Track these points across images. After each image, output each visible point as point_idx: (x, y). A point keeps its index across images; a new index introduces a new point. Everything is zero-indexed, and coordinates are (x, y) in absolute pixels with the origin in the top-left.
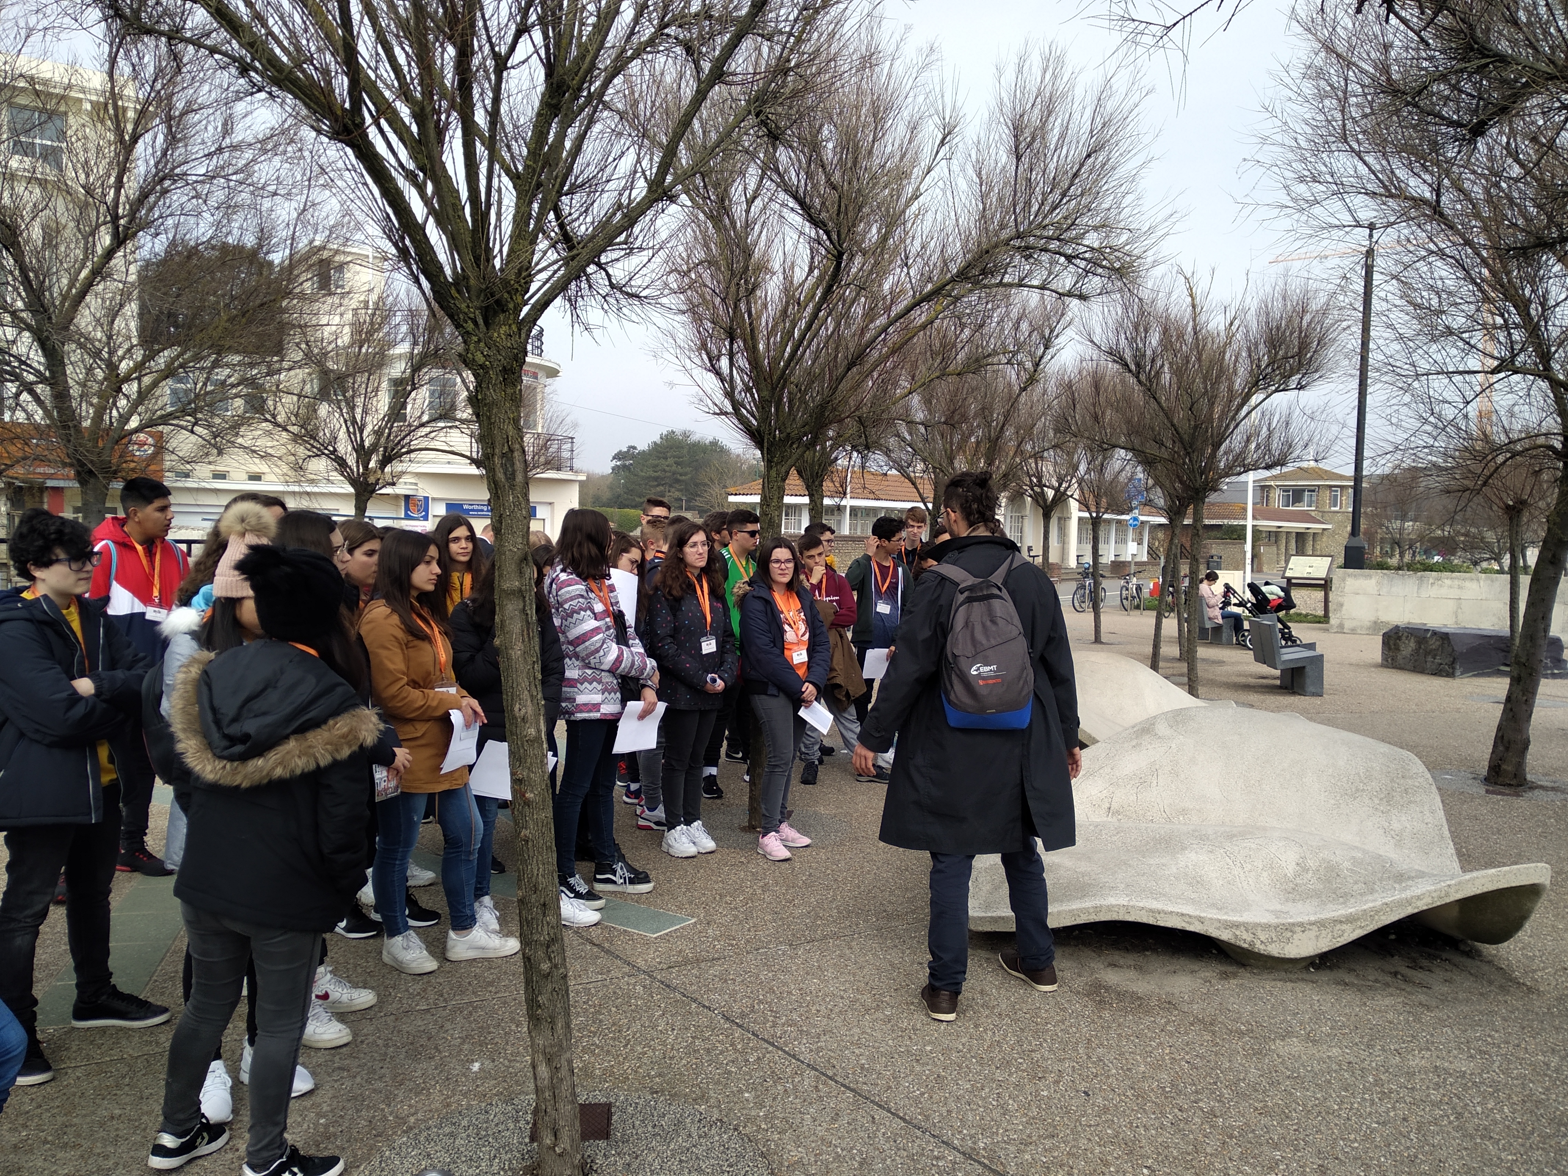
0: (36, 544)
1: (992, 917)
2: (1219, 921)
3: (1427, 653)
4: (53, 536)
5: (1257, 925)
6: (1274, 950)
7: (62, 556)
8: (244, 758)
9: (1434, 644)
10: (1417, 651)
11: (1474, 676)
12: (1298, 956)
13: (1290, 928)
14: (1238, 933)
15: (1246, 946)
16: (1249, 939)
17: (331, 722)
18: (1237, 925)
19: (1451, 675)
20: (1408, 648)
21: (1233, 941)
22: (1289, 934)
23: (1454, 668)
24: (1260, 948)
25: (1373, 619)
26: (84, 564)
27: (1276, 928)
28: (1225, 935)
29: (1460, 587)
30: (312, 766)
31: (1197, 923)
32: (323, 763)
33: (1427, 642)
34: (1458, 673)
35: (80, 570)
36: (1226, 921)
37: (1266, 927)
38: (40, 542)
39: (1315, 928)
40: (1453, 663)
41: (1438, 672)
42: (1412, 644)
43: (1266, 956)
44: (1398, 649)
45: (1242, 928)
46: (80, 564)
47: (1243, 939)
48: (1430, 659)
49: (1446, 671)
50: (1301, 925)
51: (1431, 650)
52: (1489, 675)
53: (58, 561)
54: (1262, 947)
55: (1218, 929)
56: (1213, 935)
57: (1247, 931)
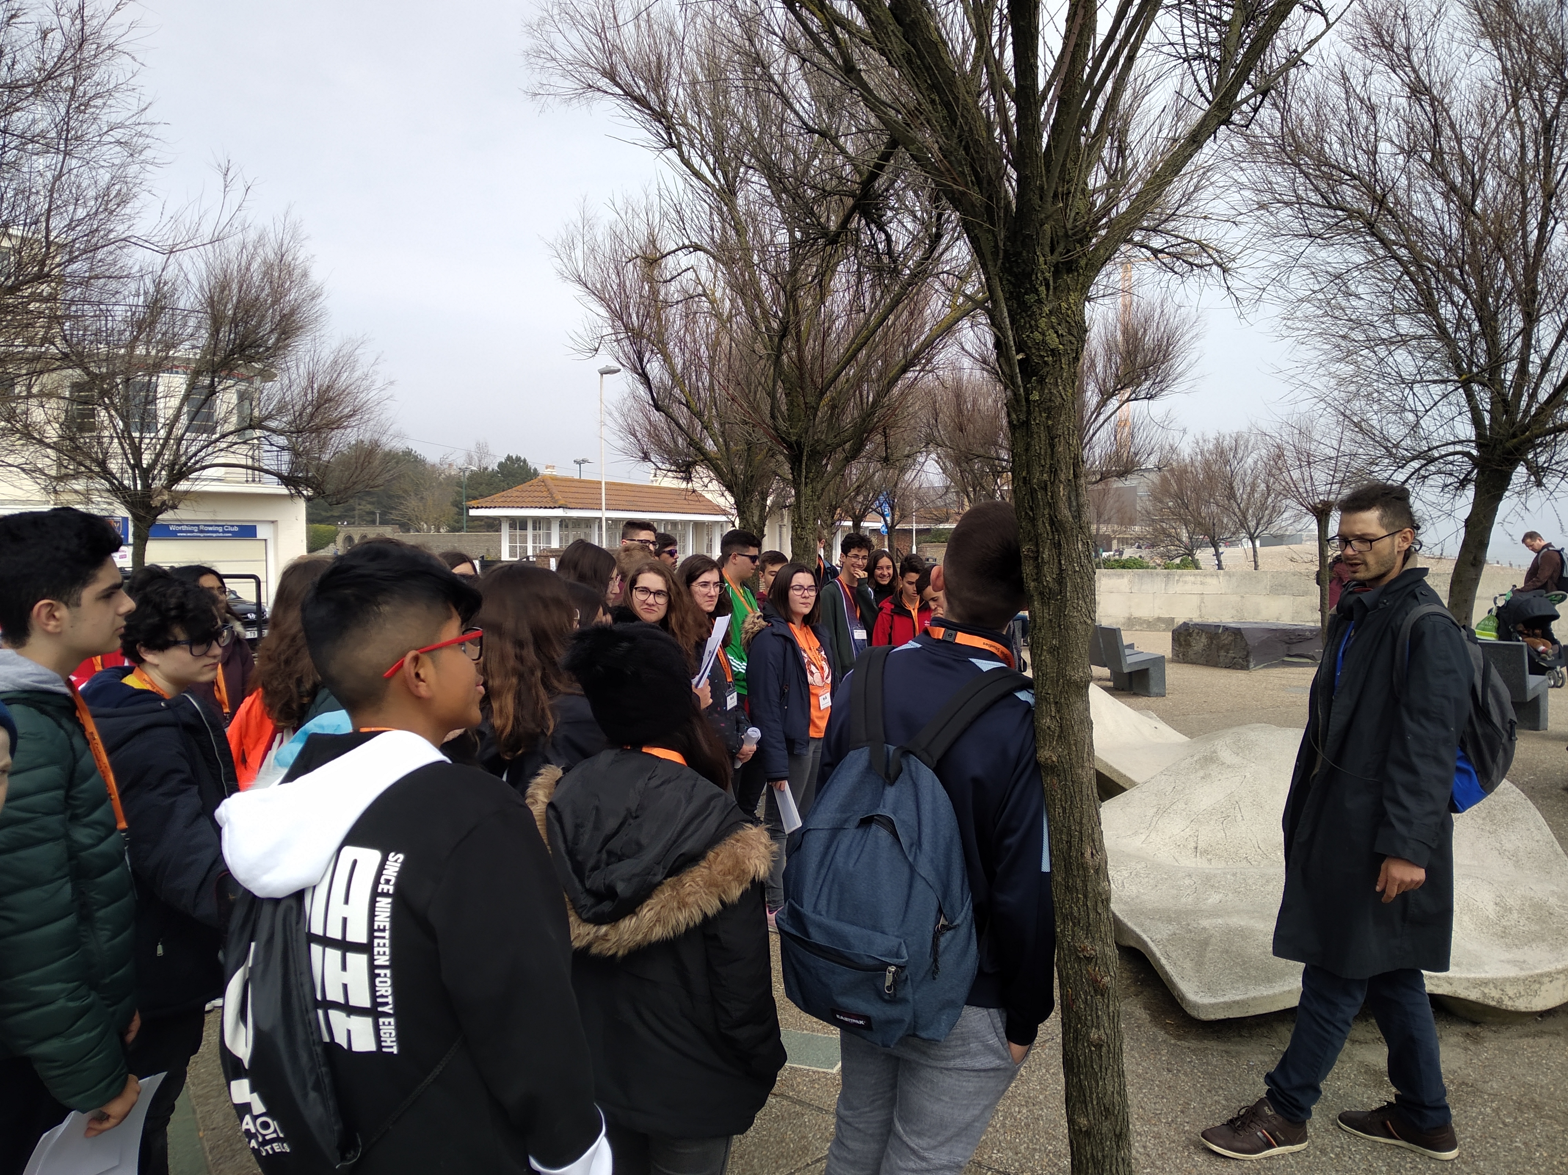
0: (150, 621)
1: (1225, 1003)
2: (1468, 980)
3: (1219, 648)
4: (173, 613)
5: (1507, 980)
6: (1522, 1005)
7: (182, 636)
8: (613, 918)
9: (1226, 639)
10: (1209, 646)
11: (1265, 667)
12: (1544, 1009)
13: (1538, 979)
14: (1486, 991)
15: (1493, 1003)
16: (1497, 996)
17: (711, 855)
18: (1485, 983)
19: (1245, 667)
20: (1200, 643)
21: (1481, 1000)
22: (1538, 986)
23: (1248, 661)
24: (1508, 1004)
25: (1127, 615)
26: (209, 645)
27: (1524, 981)
28: (1473, 995)
29: (1202, 583)
30: (698, 918)
31: (1445, 985)
32: (710, 913)
33: (1219, 638)
34: (1252, 665)
35: (205, 654)
36: (1475, 979)
37: (1515, 981)
38: (156, 620)
39: (1562, 976)
40: (1247, 656)
41: (1232, 665)
42: (1204, 640)
43: (1511, 1012)
44: (1189, 645)
45: (1491, 985)
46: (204, 647)
47: (1492, 996)
48: (1222, 653)
49: (1240, 663)
50: (1549, 974)
51: (1224, 645)
52: (1275, 666)
53: (176, 643)
54: (1510, 1003)
55: (1467, 989)
56: (1462, 996)
57: (1496, 988)
